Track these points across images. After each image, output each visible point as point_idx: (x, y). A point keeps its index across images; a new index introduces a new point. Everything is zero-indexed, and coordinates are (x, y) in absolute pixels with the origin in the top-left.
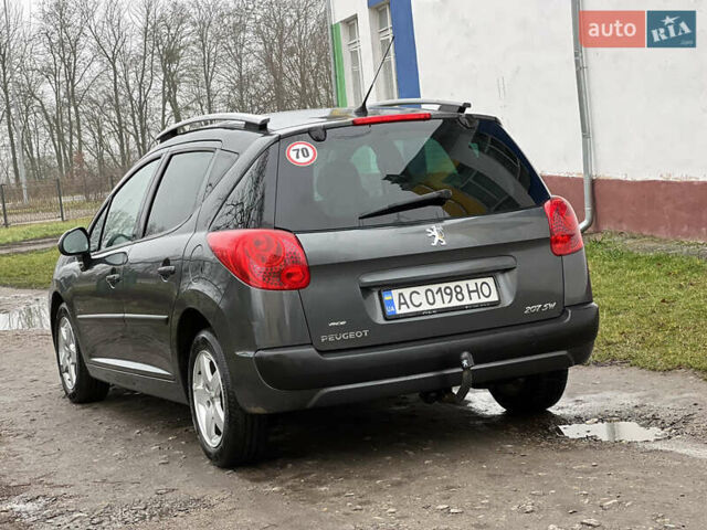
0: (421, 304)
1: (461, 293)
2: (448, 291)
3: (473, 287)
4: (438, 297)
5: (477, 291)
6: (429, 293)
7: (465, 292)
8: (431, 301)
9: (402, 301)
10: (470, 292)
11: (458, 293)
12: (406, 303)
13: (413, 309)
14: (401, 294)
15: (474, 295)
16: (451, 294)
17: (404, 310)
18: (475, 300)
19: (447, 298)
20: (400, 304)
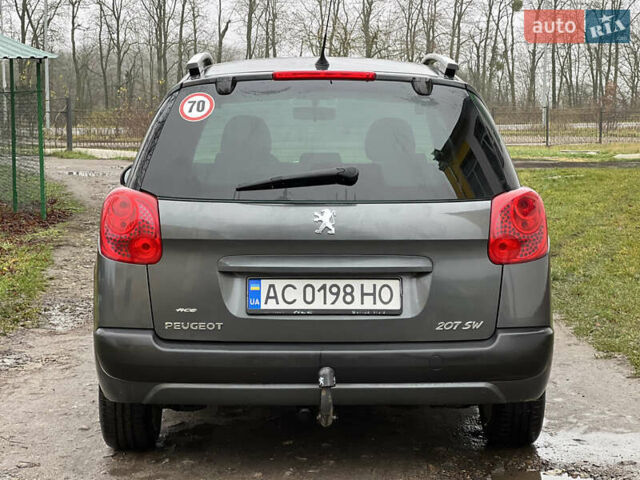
0: (295, 301)
1: (351, 294)
2: (335, 290)
3: (368, 289)
4: (319, 296)
5: (374, 294)
6: (309, 290)
7: (357, 294)
8: (309, 299)
9: (272, 294)
10: (363, 294)
11: (346, 294)
12: (275, 297)
13: (283, 306)
14: (272, 286)
15: (368, 300)
16: (338, 294)
17: (272, 305)
18: (369, 304)
19: (330, 298)
20: (268, 297)
